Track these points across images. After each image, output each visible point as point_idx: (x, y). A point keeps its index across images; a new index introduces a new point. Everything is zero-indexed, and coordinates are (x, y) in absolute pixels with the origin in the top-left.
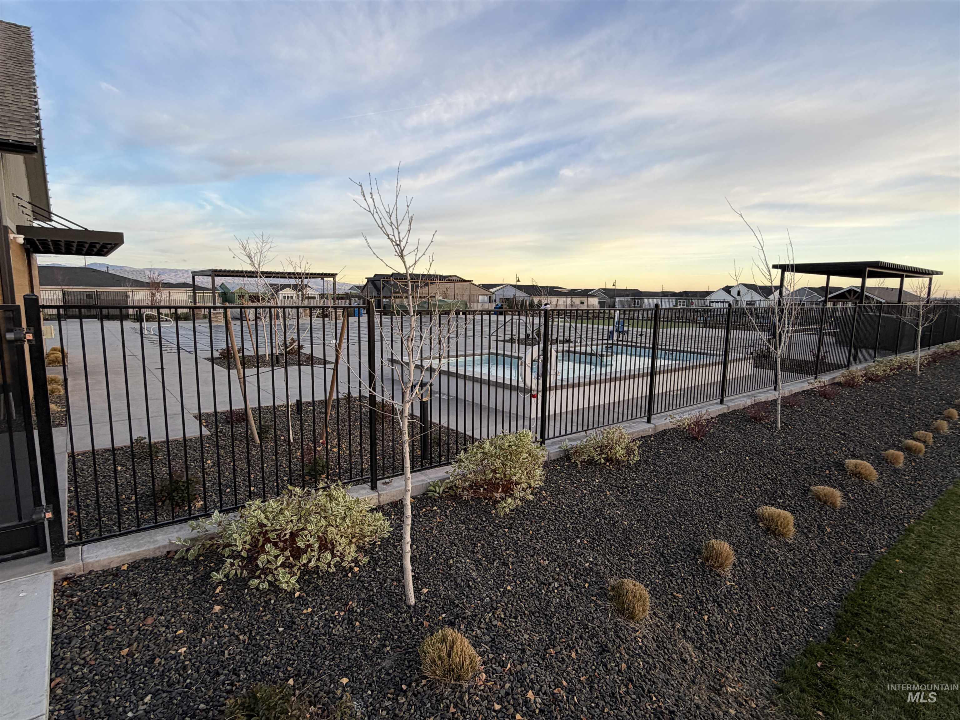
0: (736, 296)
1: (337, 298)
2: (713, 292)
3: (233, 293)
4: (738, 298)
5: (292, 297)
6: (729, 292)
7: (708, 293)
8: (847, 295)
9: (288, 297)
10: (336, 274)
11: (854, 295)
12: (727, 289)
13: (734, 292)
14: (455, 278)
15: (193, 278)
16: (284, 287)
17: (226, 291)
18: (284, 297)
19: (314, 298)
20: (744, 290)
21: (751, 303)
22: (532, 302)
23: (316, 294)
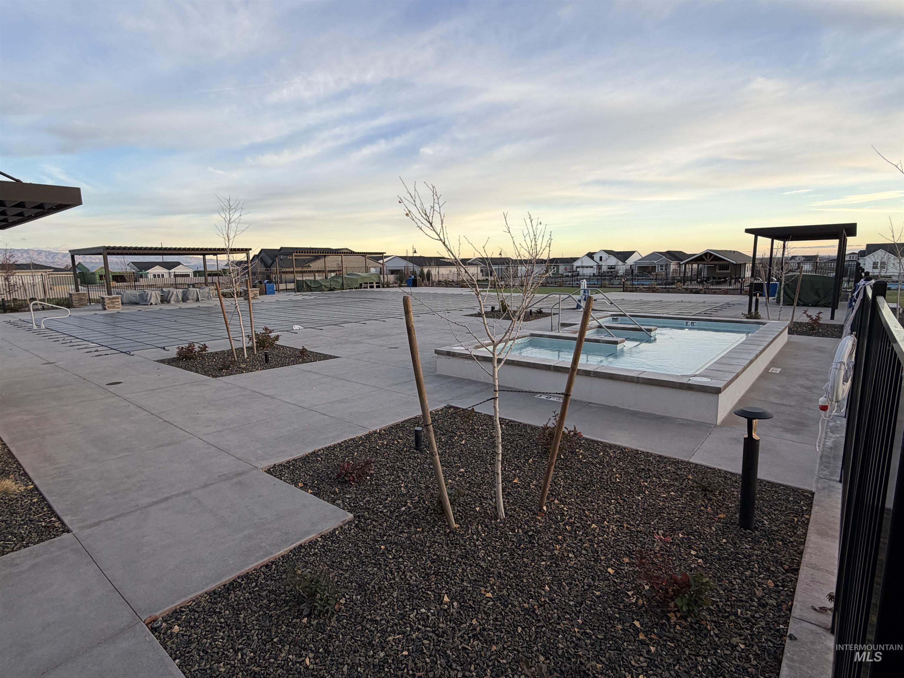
0: (598, 261)
1: (209, 275)
2: (578, 258)
3: (93, 273)
4: (600, 263)
5: (163, 276)
6: (592, 258)
7: (574, 259)
8: (704, 257)
9: (159, 275)
10: (250, 249)
11: (709, 258)
12: (591, 255)
13: (597, 258)
14: (346, 251)
15: (73, 258)
16: (152, 265)
17: (84, 270)
18: (155, 276)
19: (188, 276)
20: (605, 256)
21: (611, 267)
22: (422, 272)
23: (190, 271)
